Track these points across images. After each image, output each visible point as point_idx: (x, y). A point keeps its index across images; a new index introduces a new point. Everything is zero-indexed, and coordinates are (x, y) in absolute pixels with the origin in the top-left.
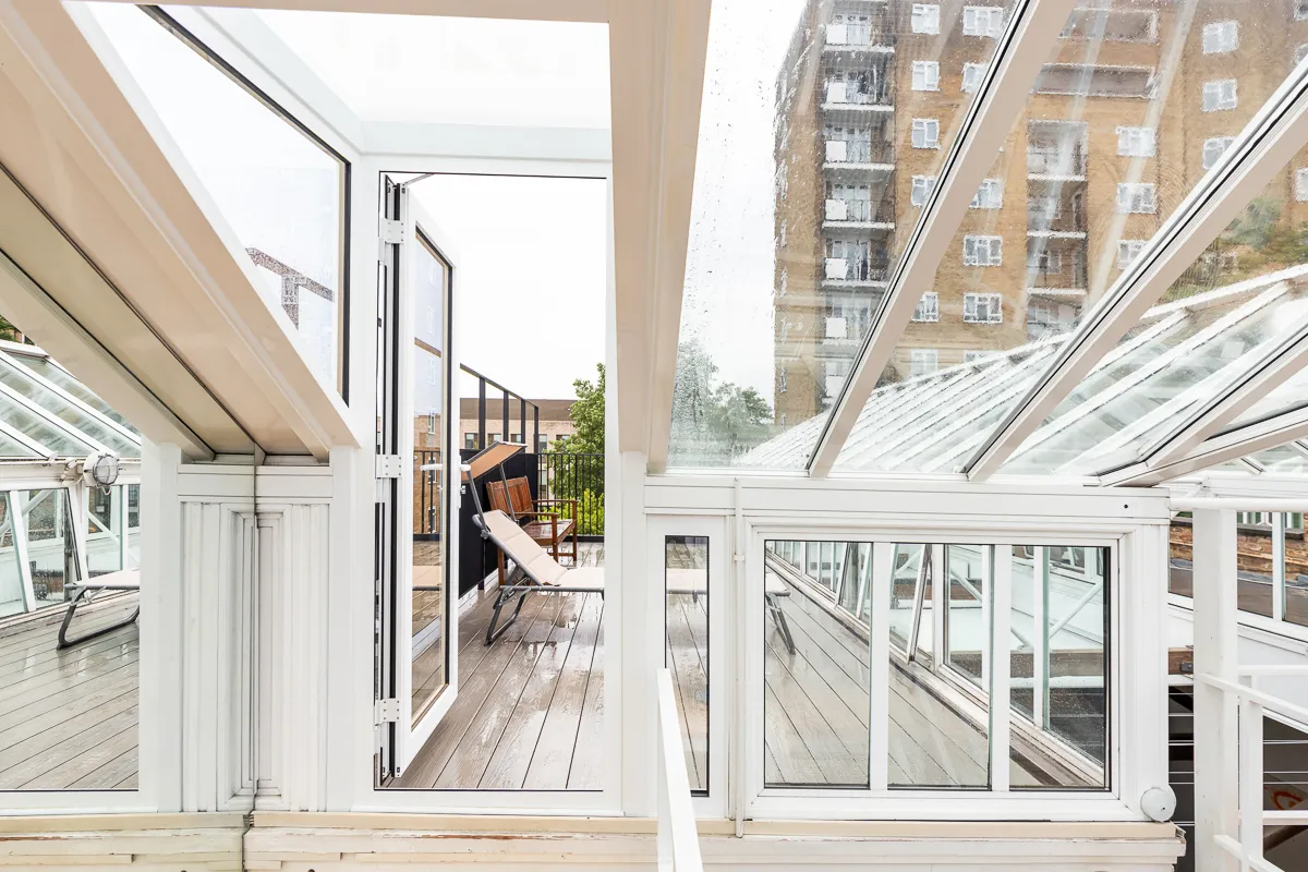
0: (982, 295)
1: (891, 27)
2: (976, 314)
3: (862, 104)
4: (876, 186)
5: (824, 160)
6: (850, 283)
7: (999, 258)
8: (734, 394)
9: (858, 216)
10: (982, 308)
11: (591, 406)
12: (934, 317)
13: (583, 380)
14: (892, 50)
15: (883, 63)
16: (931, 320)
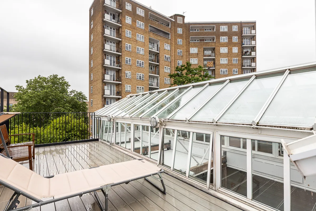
0: (140, 74)
1: (121, 5)
2: (139, 78)
3: (114, 22)
4: (117, 43)
5: (104, 33)
6: (110, 66)
7: (144, 66)
8: (76, 93)
9: (113, 50)
10: (140, 77)
11: (24, 94)
12: (130, 77)
13: (20, 85)
14: (121, 11)
15: (119, 14)
16: (129, 78)
